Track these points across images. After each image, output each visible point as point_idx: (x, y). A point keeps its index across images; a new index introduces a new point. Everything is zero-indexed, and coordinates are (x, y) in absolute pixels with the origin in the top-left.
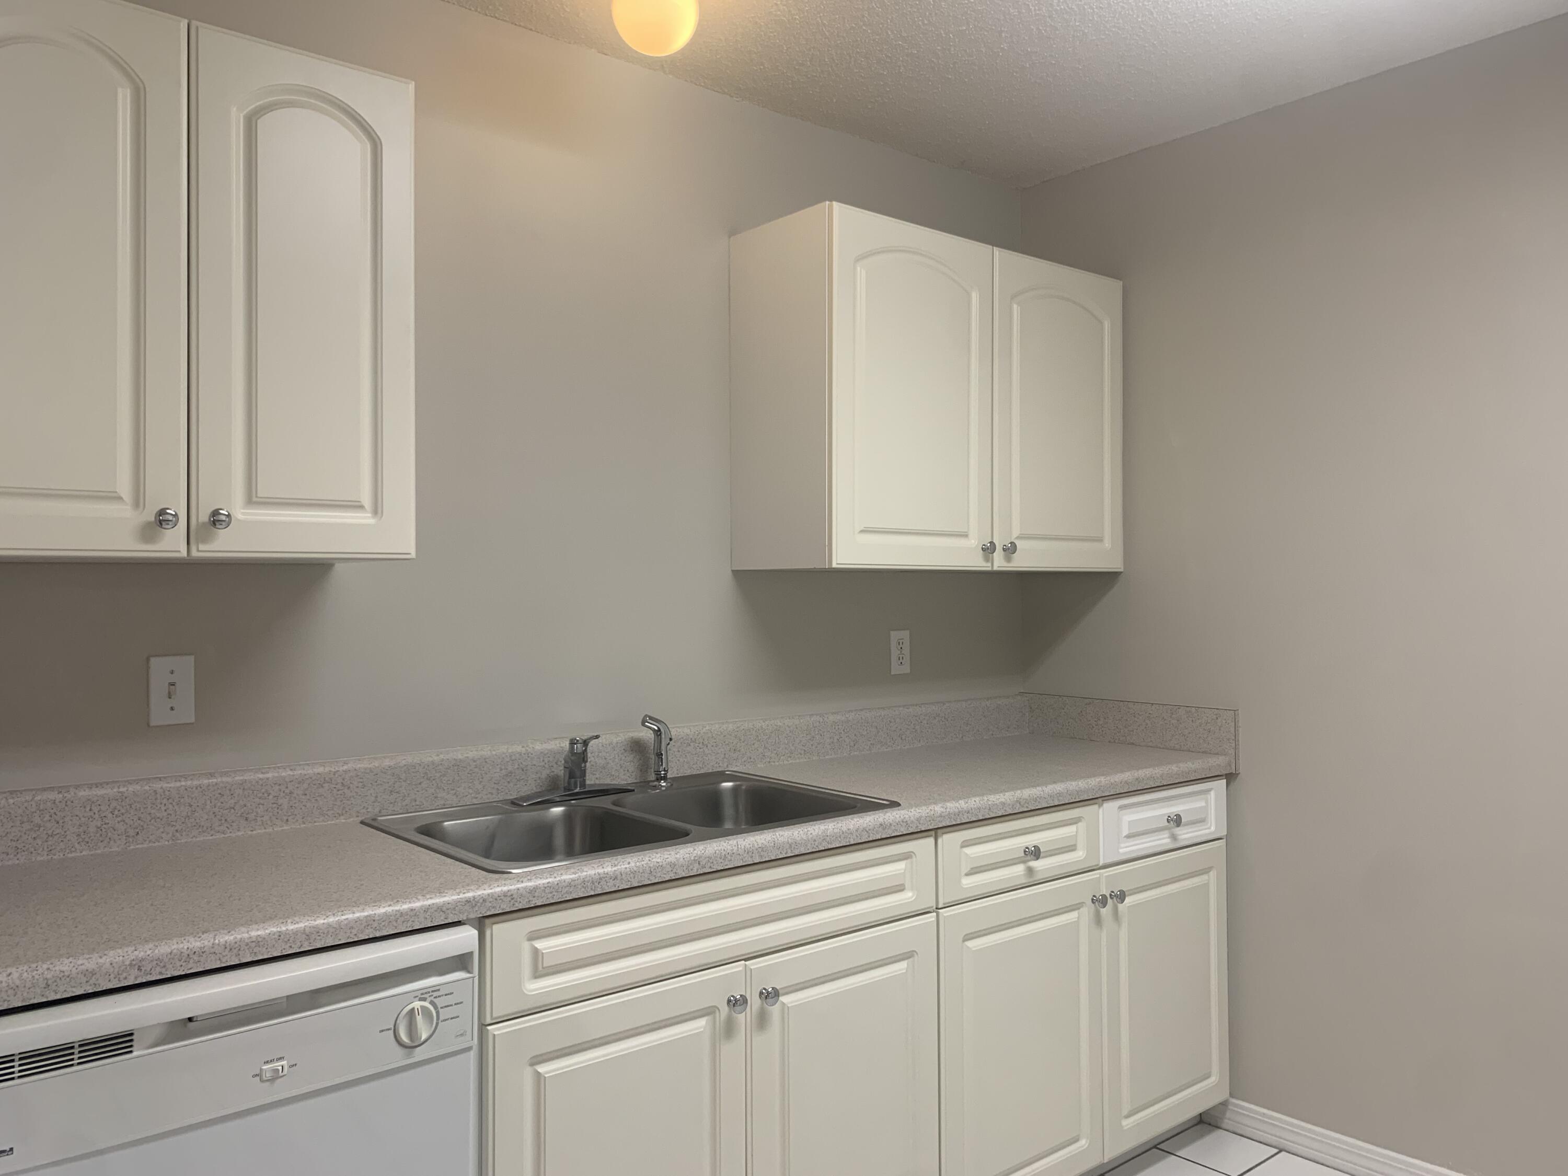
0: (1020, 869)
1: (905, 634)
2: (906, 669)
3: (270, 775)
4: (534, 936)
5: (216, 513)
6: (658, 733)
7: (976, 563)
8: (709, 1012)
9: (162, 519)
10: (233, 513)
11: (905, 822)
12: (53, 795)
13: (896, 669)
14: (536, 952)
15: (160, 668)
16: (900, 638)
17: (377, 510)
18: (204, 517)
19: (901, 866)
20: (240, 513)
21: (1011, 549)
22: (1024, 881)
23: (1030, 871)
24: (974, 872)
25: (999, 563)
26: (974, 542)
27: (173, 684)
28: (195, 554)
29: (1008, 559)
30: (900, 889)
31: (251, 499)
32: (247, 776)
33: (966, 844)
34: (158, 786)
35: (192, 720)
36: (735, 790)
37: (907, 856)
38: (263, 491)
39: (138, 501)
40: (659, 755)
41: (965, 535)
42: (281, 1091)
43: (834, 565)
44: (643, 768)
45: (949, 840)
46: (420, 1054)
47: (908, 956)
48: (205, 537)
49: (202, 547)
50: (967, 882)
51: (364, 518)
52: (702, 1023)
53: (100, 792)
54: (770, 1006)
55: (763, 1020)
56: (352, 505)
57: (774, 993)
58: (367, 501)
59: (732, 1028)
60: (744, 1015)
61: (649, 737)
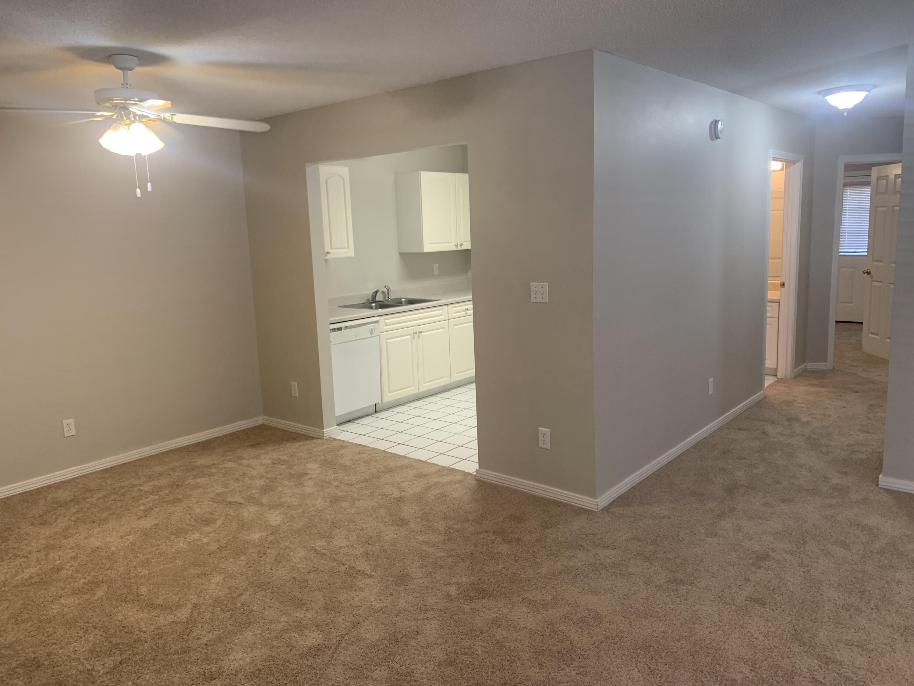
0: (464, 313)
1: (437, 265)
2: (438, 273)
4: (385, 319)
6: (388, 289)
7: (454, 248)
8: (410, 335)
10: (330, 251)
11: (442, 303)
13: (435, 274)
14: (385, 322)
16: (436, 266)
17: (348, 249)
19: (441, 311)
21: (461, 245)
22: (465, 315)
23: (466, 313)
24: (455, 313)
25: (459, 248)
26: (453, 244)
29: (461, 247)
30: (441, 315)
31: (331, 248)
33: (454, 307)
36: (405, 301)
37: (442, 309)
38: (333, 246)
40: (388, 294)
41: (451, 243)
42: (358, 338)
43: (424, 252)
44: (385, 297)
45: (450, 306)
46: (373, 335)
47: (443, 328)
50: (454, 315)
51: (347, 250)
52: (409, 337)
54: (420, 334)
55: (419, 337)
56: (345, 248)
57: (421, 332)
58: (347, 247)
59: (414, 338)
60: (416, 336)
61: (386, 290)
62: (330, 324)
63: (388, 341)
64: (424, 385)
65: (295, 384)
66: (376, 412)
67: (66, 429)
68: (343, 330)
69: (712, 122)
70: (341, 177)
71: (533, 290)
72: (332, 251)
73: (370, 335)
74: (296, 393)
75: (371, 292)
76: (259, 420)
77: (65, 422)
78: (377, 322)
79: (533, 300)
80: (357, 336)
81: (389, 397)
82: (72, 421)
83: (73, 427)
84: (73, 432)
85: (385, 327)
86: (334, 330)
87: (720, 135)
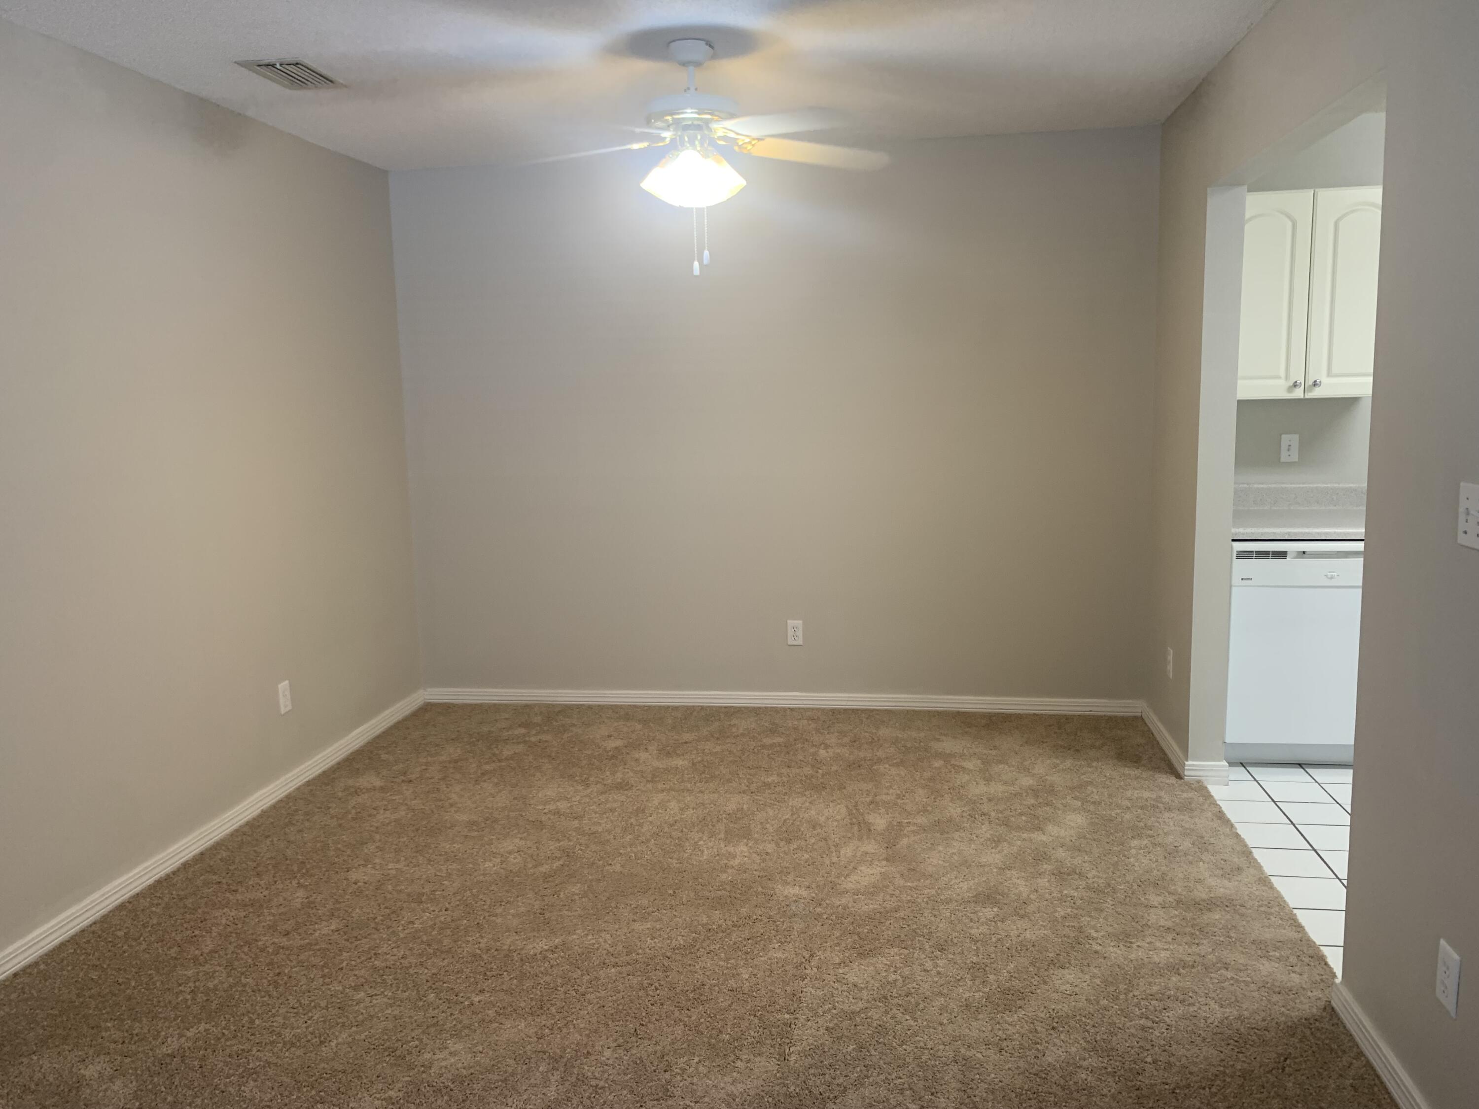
3: (1329, 485)
5: (1315, 381)
9: (1295, 385)
10: (1322, 381)
12: (1245, 486)
15: (1285, 438)
18: (1311, 382)
20: (1324, 379)
27: (1290, 446)
28: (1307, 397)
32: (1319, 485)
34: (1283, 486)
35: (1297, 460)
38: (1335, 370)
39: (1287, 378)
48: (1310, 391)
49: (1310, 394)
53: (1262, 486)
58: (1358, 371)
62: (1233, 540)
65: (1171, 653)
67: (790, 632)
71: (1463, 505)
74: (1170, 670)
76: (1136, 707)
77: (791, 623)
79: (1462, 537)
80: (1332, 578)
82: (799, 623)
83: (800, 633)
84: (800, 642)
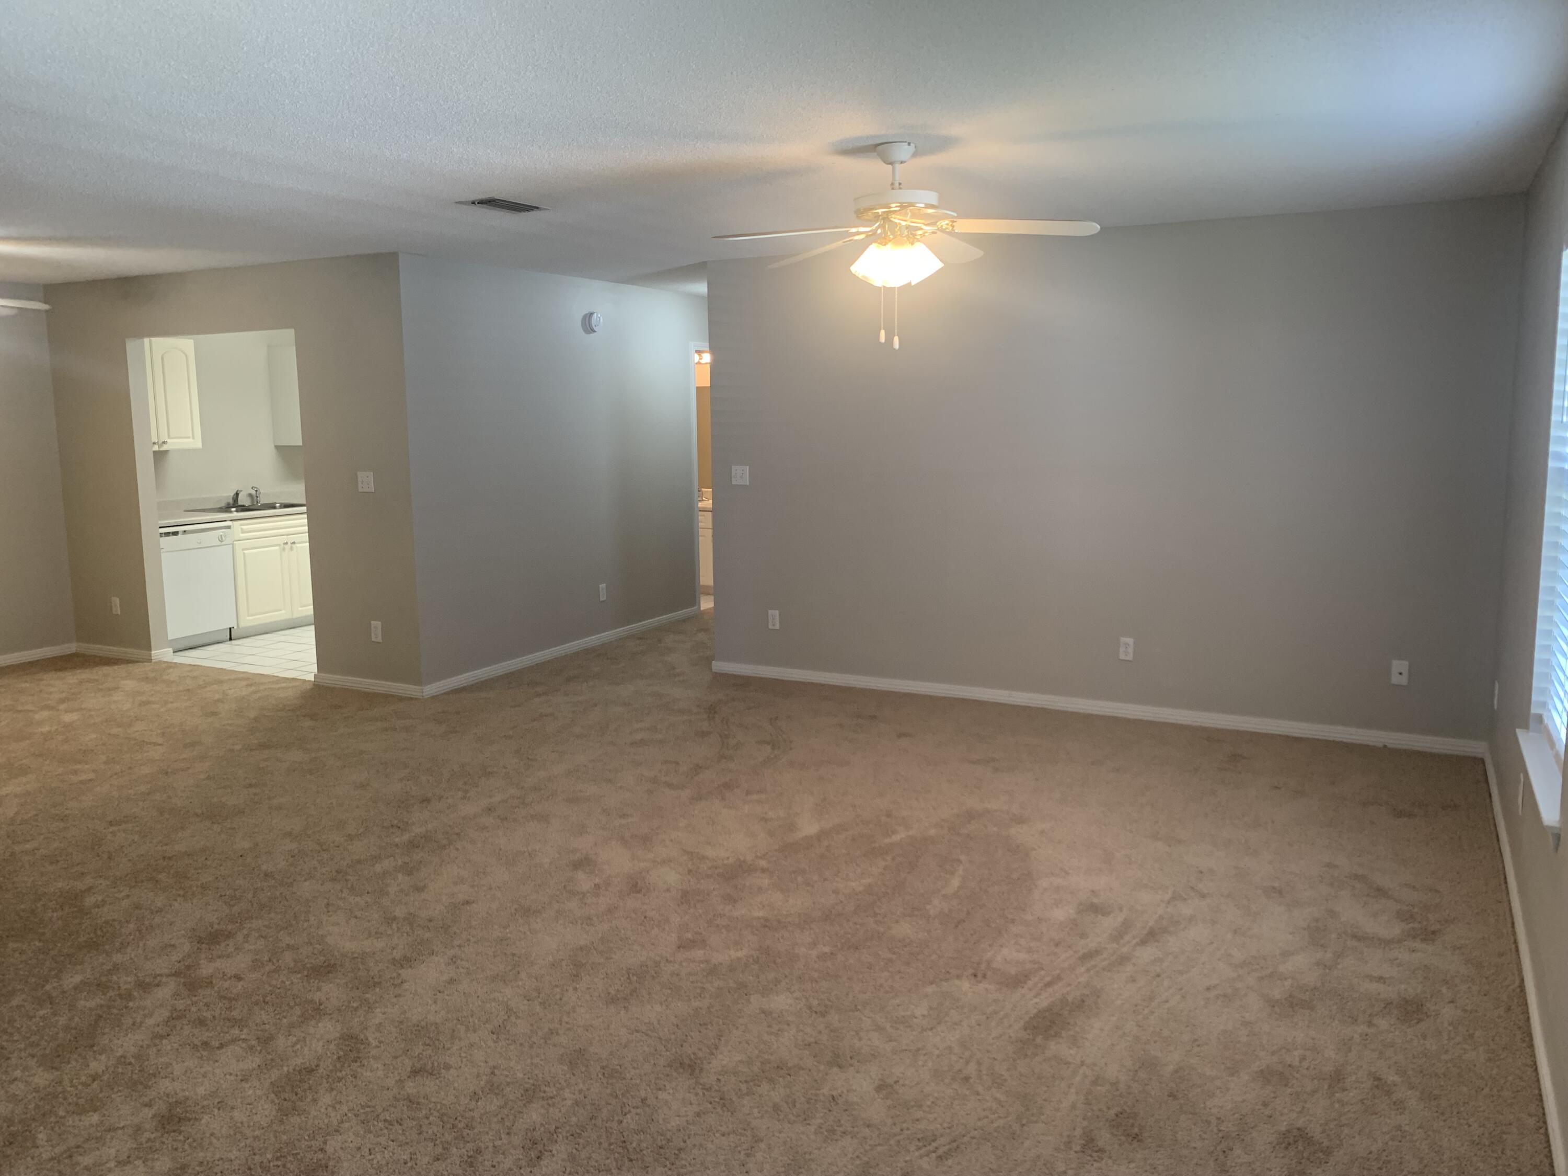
4: (241, 525)
6: (256, 493)
8: (279, 545)
10: (167, 441)
14: (241, 528)
17: (193, 438)
31: (169, 437)
36: (280, 506)
40: (257, 497)
42: (201, 546)
44: (251, 498)
46: (223, 543)
51: (191, 440)
52: (277, 548)
54: (293, 545)
55: (291, 549)
56: (188, 438)
57: (294, 543)
58: (191, 435)
59: (284, 549)
60: (287, 547)
61: (253, 492)
62: (162, 527)
63: (245, 552)
64: (300, 609)
65: (116, 601)
66: (231, 639)
68: (179, 535)
69: (586, 315)
70: (184, 353)
71: (360, 479)
72: (169, 441)
73: (219, 543)
74: (117, 610)
75: (232, 494)
76: (72, 648)
78: (229, 527)
79: (360, 490)
80: (201, 543)
81: (248, 621)
85: (242, 535)
86: (167, 534)
87: (595, 329)
